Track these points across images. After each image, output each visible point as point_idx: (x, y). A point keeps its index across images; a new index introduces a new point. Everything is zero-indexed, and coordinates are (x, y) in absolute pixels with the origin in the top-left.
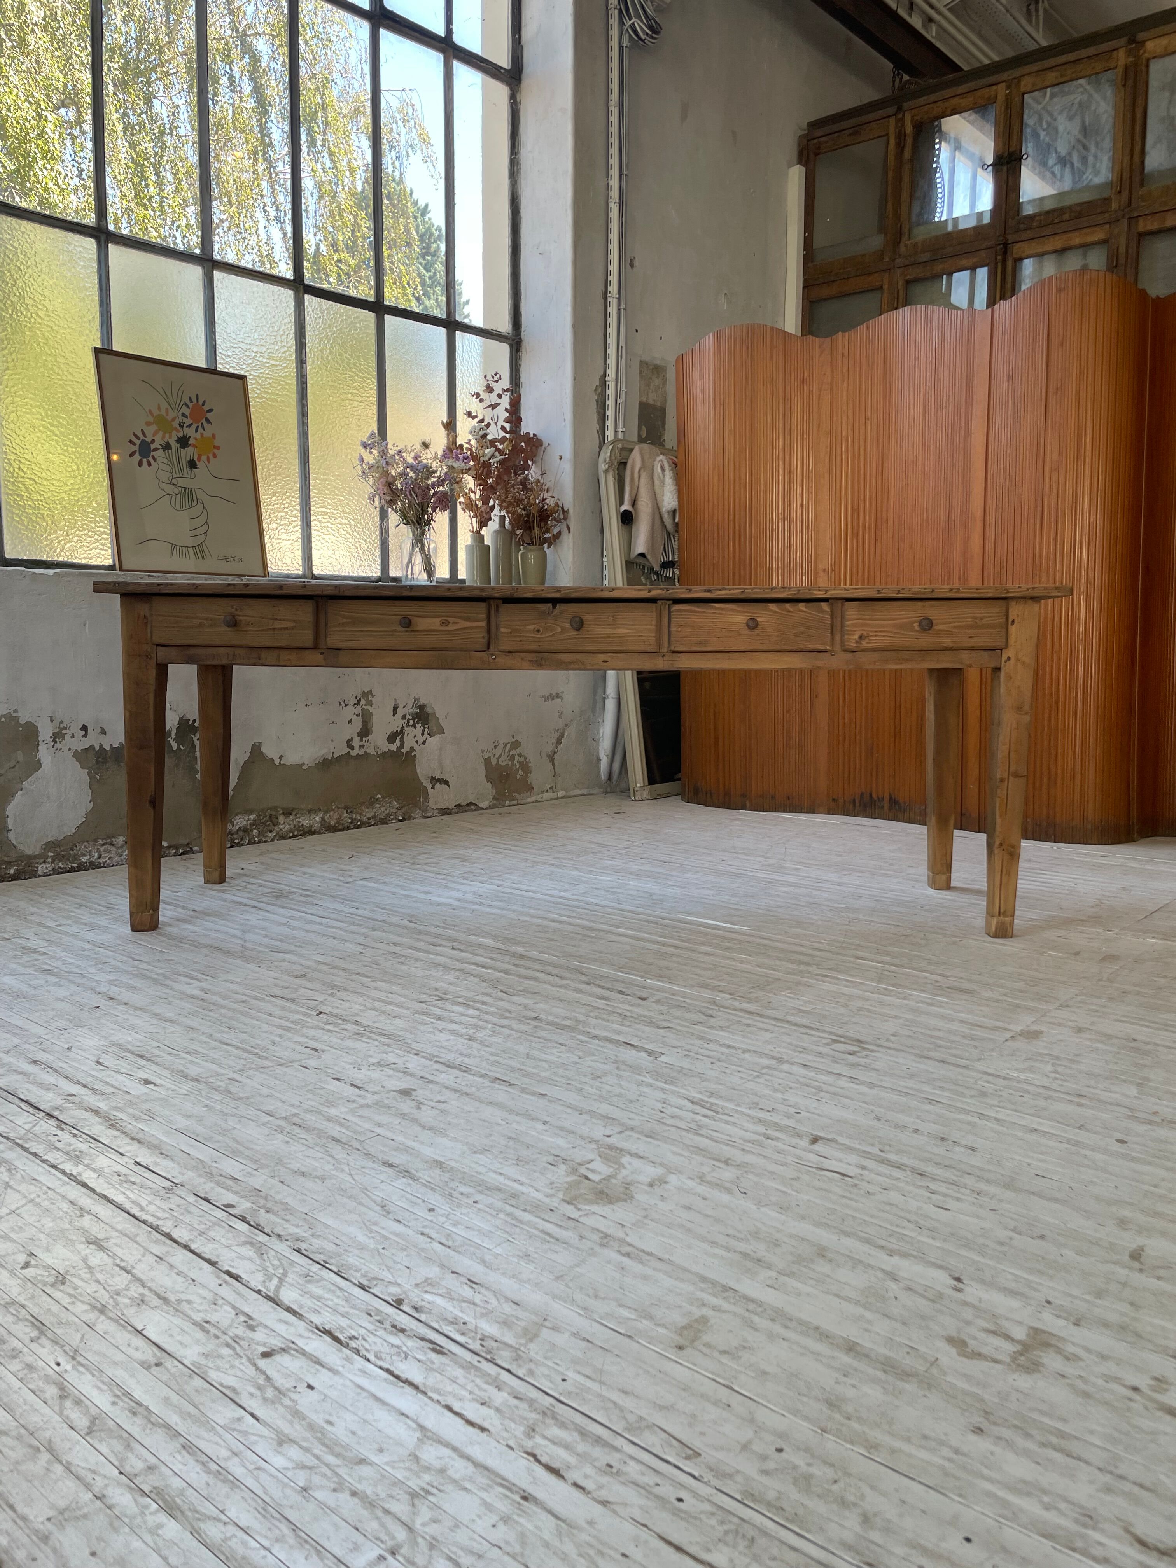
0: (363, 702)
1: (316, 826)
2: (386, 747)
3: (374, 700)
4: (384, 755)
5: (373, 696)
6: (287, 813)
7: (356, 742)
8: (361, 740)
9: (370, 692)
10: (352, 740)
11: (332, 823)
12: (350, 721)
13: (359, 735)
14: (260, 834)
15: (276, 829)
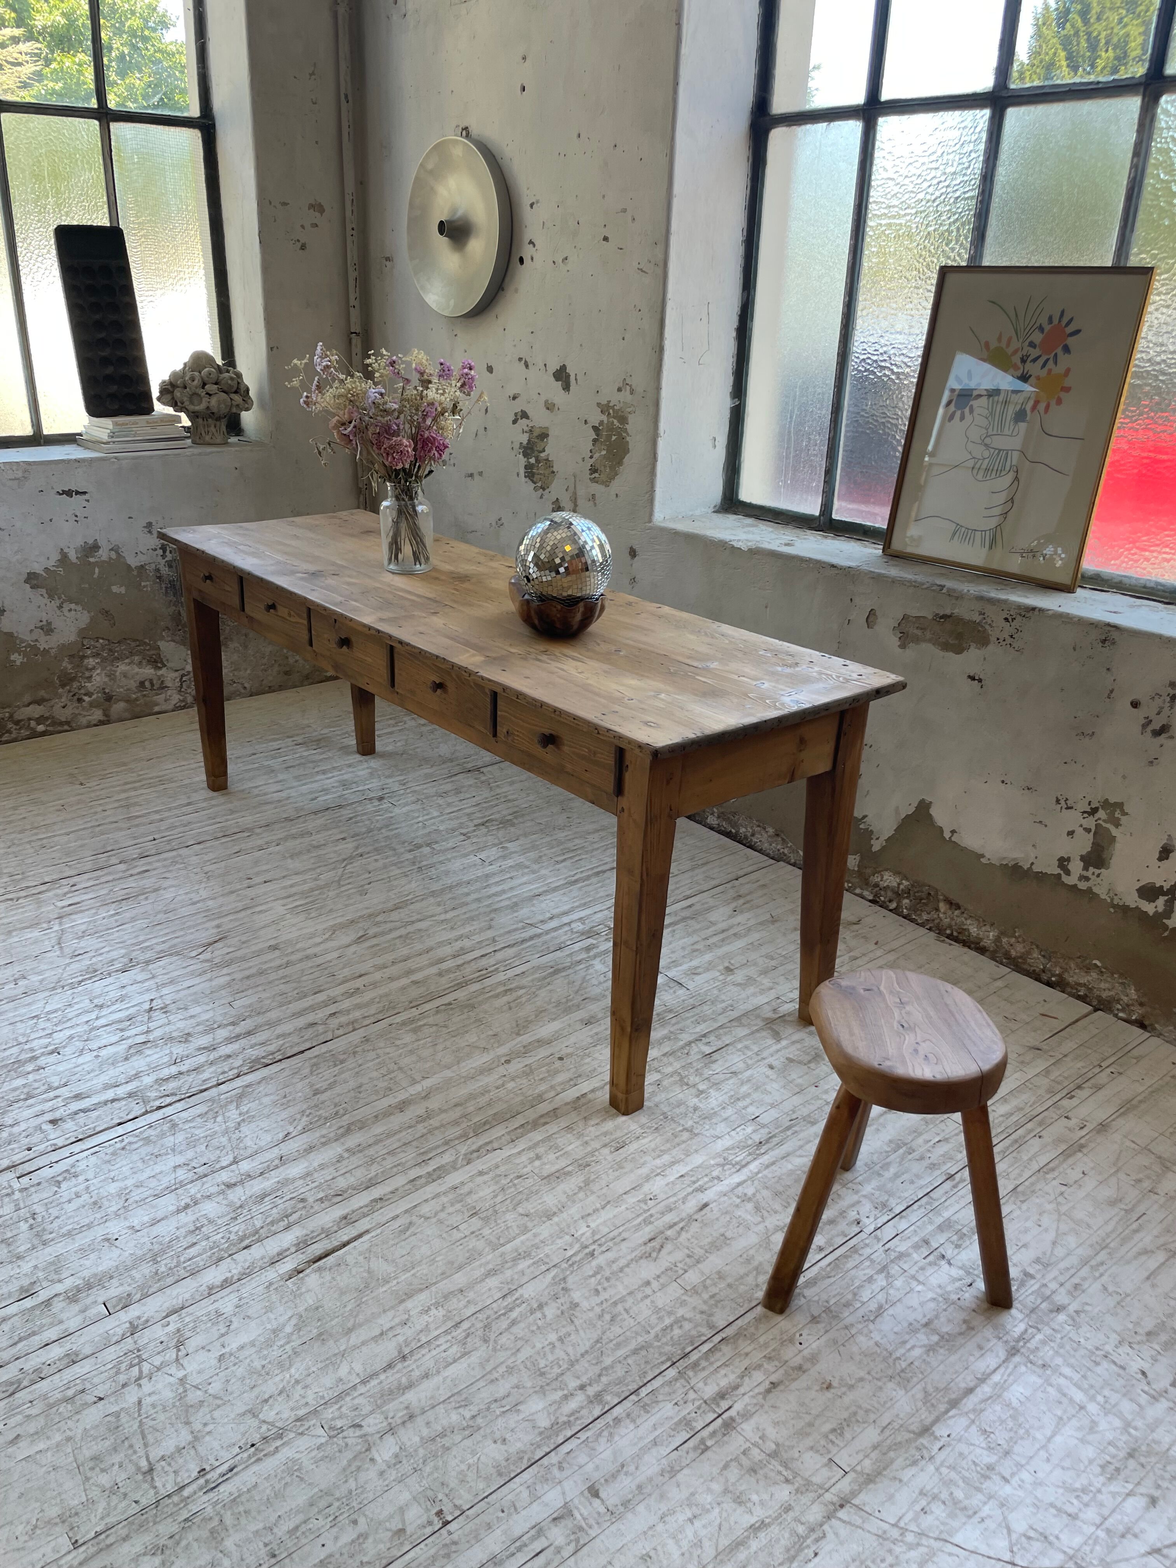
0: (1101, 814)
1: (987, 943)
2: (1132, 900)
3: (1124, 819)
4: (1125, 910)
5: (1125, 814)
6: (953, 905)
7: (1076, 867)
8: (1086, 868)
9: (1120, 805)
10: (1068, 860)
11: (1013, 953)
12: (1071, 833)
13: (1082, 858)
14: (913, 909)
15: (934, 915)
